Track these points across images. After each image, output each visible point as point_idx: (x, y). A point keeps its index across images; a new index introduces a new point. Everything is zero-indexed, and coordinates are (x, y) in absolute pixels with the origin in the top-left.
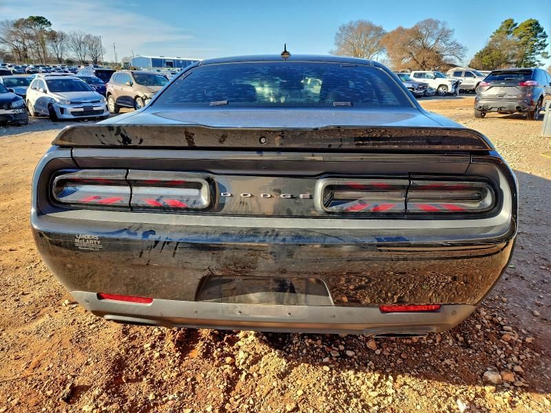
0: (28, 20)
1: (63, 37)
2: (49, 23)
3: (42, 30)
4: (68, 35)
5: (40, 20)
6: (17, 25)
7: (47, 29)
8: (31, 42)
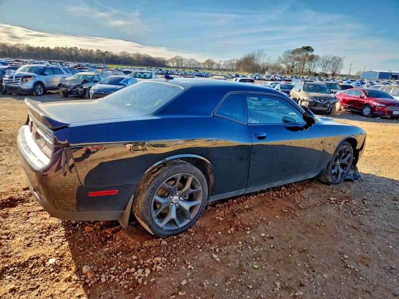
0: (301, 49)
1: (317, 58)
2: (313, 50)
3: (307, 55)
4: (321, 57)
5: (308, 49)
6: (293, 53)
7: (310, 54)
8: (298, 62)
